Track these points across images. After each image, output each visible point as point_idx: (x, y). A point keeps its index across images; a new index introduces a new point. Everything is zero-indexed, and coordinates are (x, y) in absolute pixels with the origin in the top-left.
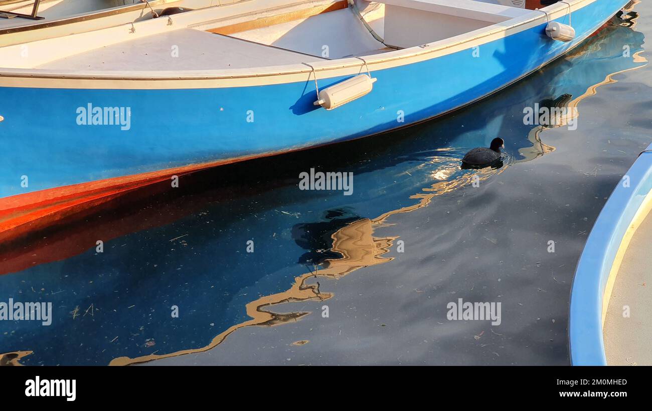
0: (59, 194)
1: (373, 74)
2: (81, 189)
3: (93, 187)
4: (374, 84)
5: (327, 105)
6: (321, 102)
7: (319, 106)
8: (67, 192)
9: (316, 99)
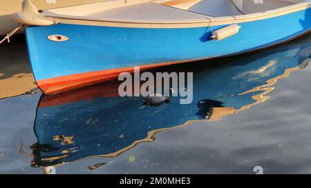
0: (91, 75)
1: (239, 24)
2: (101, 73)
3: (107, 73)
4: (240, 29)
5: (216, 38)
6: (214, 37)
7: (212, 39)
8: (95, 75)
9: (211, 35)
